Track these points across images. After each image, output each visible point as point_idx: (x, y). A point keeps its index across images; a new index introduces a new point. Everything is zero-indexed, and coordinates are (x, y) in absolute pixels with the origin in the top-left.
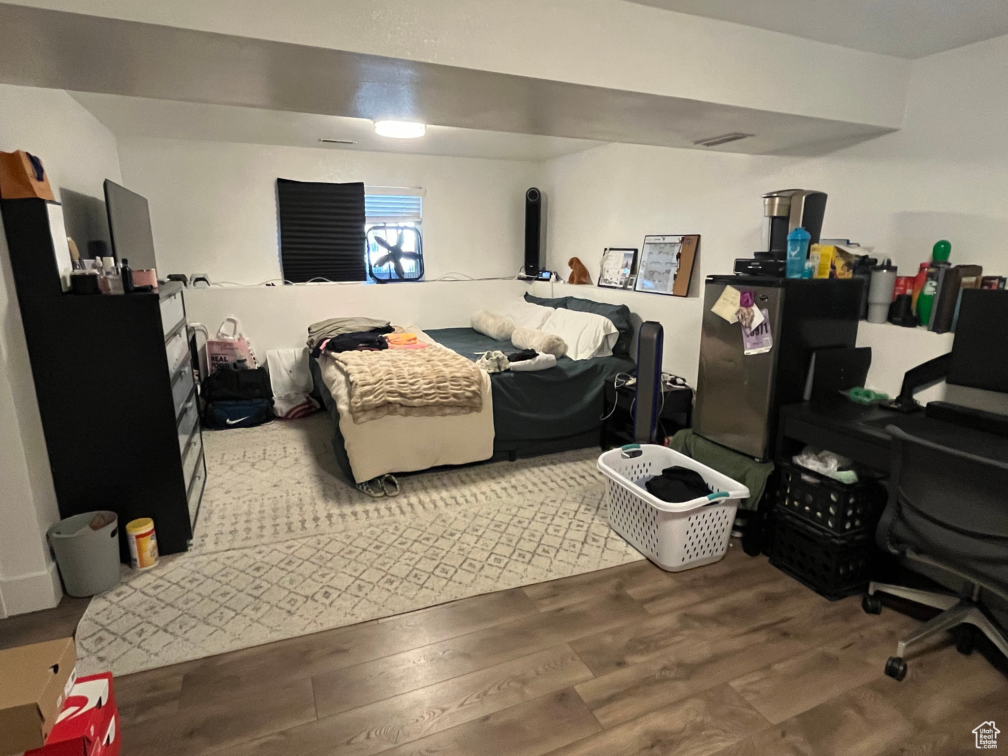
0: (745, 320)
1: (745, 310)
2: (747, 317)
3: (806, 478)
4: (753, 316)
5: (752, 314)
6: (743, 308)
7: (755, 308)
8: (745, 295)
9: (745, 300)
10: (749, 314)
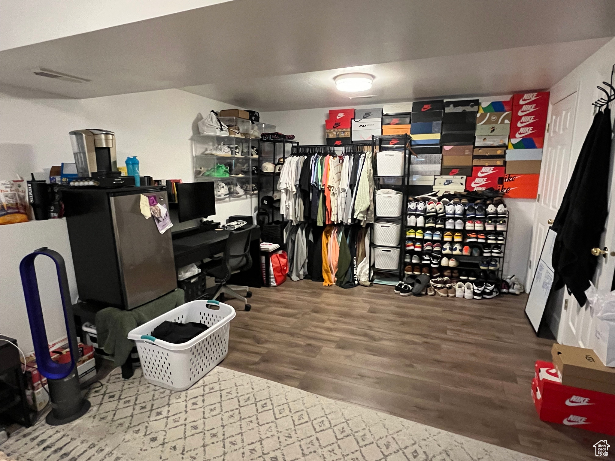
0: (156, 213)
1: (153, 208)
2: (156, 211)
3: (192, 281)
4: (160, 210)
5: (158, 209)
6: (152, 207)
7: (159, 205)
8: (151, 199)
9: (152, 201)
10: (157, 209)
